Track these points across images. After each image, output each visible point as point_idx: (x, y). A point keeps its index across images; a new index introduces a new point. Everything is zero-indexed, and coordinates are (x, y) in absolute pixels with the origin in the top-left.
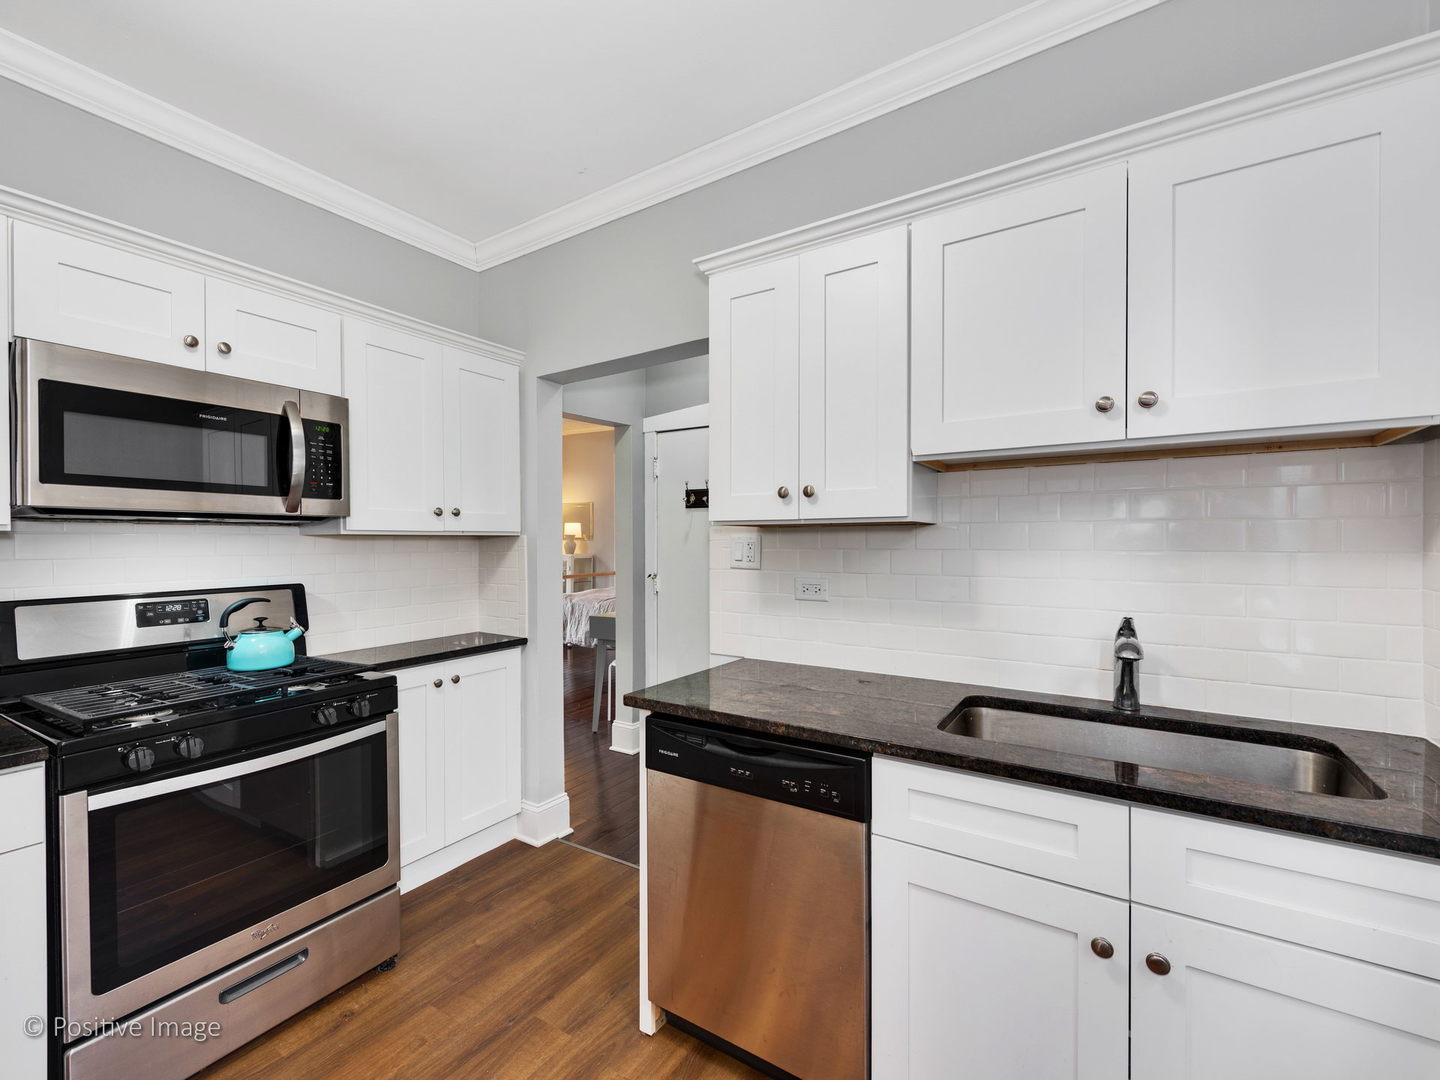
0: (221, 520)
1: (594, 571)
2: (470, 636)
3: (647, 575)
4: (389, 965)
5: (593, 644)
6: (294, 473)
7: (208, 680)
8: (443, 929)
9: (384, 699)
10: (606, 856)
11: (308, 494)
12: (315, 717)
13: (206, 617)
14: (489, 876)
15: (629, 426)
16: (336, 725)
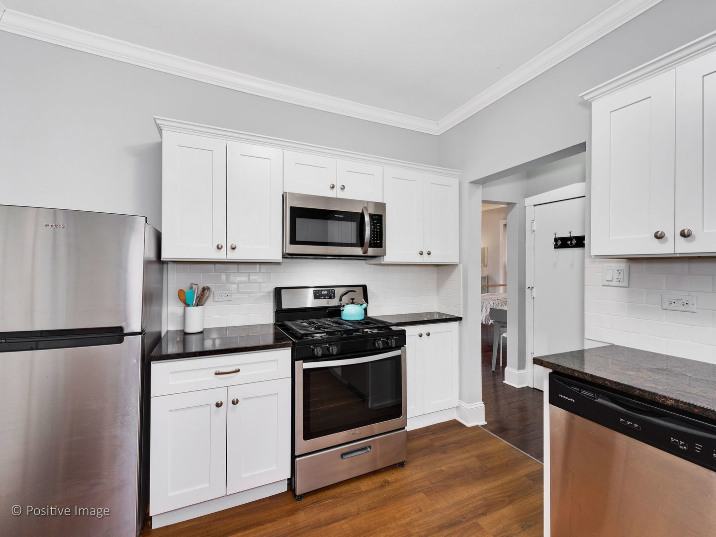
0: (340, 258)
1: (488, 284)
2: (432, 314)
3: (527, 287)
4: (402, 465)
5: (490, 323)
6: (366, 237)
7: (336, 323)
8: (425, 455)
9: (400, 340)
10: (508, 443)
11: (371, 246)
12: (374, 344)
13: (334, 297)
14: (444, 435)
15: (516, 203)
16: (383, 349)
